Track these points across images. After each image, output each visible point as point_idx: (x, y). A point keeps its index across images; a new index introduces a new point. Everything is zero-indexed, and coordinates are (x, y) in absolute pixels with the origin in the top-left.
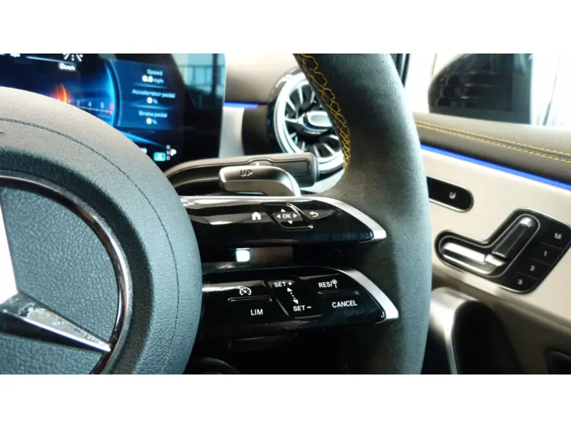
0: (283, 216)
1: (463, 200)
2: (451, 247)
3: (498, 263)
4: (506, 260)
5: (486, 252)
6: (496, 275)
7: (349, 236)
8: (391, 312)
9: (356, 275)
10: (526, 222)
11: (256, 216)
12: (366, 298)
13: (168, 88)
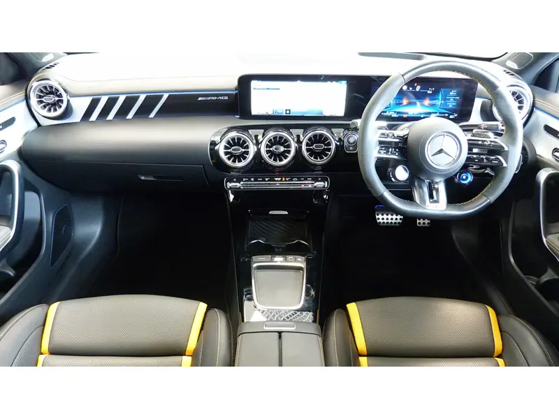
0: (486, 143)
2: (556, 154)
7: (499, 149)
8: (505, 165)
9: (500, 157)
11: (480, 142)
12: (500, 161)
13: (458, 95)
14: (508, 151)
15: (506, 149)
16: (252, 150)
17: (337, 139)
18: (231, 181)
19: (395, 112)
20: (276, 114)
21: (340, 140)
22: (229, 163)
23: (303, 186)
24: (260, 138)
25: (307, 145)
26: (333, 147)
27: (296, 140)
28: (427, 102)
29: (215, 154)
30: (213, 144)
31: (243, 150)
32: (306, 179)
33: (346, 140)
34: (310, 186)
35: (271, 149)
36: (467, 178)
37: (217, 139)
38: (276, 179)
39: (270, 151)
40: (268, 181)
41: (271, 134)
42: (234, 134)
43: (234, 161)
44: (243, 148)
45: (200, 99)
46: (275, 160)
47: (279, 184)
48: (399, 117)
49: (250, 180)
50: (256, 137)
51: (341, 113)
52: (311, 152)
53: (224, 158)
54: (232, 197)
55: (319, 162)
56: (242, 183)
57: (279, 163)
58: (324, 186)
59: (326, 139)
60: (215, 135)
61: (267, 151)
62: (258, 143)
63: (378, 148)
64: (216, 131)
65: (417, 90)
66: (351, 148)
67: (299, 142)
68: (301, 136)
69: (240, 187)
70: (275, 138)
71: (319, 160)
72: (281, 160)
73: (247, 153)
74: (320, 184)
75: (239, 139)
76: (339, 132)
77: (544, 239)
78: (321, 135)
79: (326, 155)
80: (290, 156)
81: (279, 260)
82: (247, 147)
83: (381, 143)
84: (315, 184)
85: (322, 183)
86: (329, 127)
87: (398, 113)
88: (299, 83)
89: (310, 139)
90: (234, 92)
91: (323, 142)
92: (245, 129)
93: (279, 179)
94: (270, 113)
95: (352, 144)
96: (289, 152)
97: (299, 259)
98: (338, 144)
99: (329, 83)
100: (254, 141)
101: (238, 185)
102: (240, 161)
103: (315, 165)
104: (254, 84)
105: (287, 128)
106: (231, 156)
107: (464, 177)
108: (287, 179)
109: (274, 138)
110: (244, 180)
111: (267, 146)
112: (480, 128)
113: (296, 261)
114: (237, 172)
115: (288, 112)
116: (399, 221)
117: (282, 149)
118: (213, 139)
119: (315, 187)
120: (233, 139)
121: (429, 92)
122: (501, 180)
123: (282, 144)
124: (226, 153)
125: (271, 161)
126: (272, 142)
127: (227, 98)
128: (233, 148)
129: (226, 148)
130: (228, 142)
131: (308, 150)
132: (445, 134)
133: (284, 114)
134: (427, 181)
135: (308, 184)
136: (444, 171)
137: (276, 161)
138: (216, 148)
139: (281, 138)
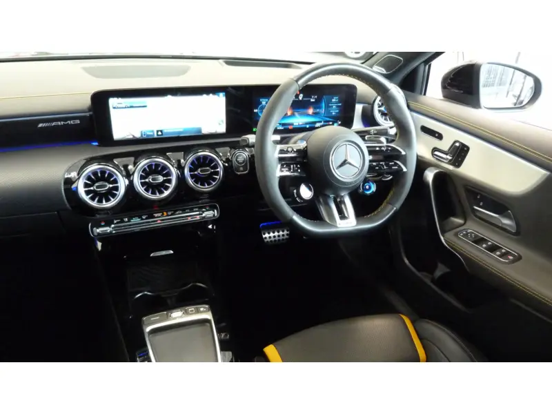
0: (383, 148)
1: (440, 137)
2: (436, 153)
3: (450, 158)
4: (453, 157)
5: (447, 154)
6: (450, 162)
7: (395, 153)
8: (405, 170)
9: (398, 162)
10: (457, 144)
11: (377, 149)
12: (399, 166)
13: (339, 102)
14: (405, 155)
15: (403, 153)
16: (123, 183)
17: (224, 160)
18: (99, 226)
19: (280, 124)
20: (145, 137)
21: (228, 160)
22: (94, 204)
23: (190, 219)
24: (130, 167)
25: (191, 170)
26: (220, 170)
27: (176, 166)
28: (311, 111)
29: (72, 194)
30: (69, 182)
31: (111, 186)
32: (192, 210)
33: (234, 160)
34: (198, 218)
35: (147, 180)
36: (370, 188)
37: (73, 175)
38: (156, 215)
39: (145, 182)
40: (146, 219)
41: (144, 163)
42: (95, 167)
43: (100, 201)
44: (110, 183)
45: (40, 125)
46: (153, 193)
47: (161, 220)
48: (285, 129)
49: (122, 221)
50: (126, 167)
51: (222, 129)
52: (197, 179)
53: (86, 198)
54: (99, 245)
55: (207, 188)
56: (113, 226)
57: (158, 196)
58: (214, 215)
59: (212, 160)
60: (69, 171)
61: (141, 183)
62: (128, 175)
63: (279, 166)
64: (69, 164)
65: (300, 98)
66: (241, 169)
67: (180, 168)
68: (182, 161)
69: (111, 232)
70: (150, 166)
71: (207, 186)
72: (161, 192)
73: (117, 189)
74: (209, 214)
75: (103, 172)
76: (225, 152)
77: (442, 238)
78: (205, 157)
79: (214, 180)
80: (172, 186)
81: (177, 316)
82: (115, 181)
83: (281, 159)
84: (204, 215)
85: (211, 212)
86: (212, 147)
87: (283, 125)
88: (169, 98)
89: (193, 163)
90: (88, 114)
91: (208, 165)
92: (108, 159)
93: (160, 215)
94: (138, 135)
95: (241, 163)
96: (169, 181)
97: (202, 309)
98: (227, 165)
99: (205, 96)
100: (124, 173)
101: (108, 229)
102: (108, 200)
103: (203, 193)
104: (113, 102)
105: (162, 152)
106: (95, 195)
107: (367, 187)
108: (170, 213)
109: (148, 166)
110: (115, 222)
111: (142, 177)
112: (369, 134)
113: (198, 312)
114: (105, 214)
115: (160, 133)
116: (286, 237)
117: (161, 179)
118: (66, 176)
119: (204, 217)
120: (95, 173)
121: (312, 100)
122: (403, 186)
123: (159, 173)
124: (87, 193)
125: (149, 195)
126: (147, 173)
127: (78, 122)
128: (97, 184)
129: (86, 185)
130: (89, 178)
131: (192, 177)
132: (347, 143)
133: (156, 136)
134: (332, 196)
135: (194, 216)
136: (351, 183)
137: (155, 194)
138: (74, 186)
139: (157, 165)
